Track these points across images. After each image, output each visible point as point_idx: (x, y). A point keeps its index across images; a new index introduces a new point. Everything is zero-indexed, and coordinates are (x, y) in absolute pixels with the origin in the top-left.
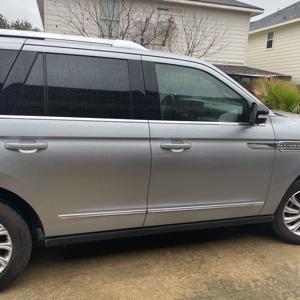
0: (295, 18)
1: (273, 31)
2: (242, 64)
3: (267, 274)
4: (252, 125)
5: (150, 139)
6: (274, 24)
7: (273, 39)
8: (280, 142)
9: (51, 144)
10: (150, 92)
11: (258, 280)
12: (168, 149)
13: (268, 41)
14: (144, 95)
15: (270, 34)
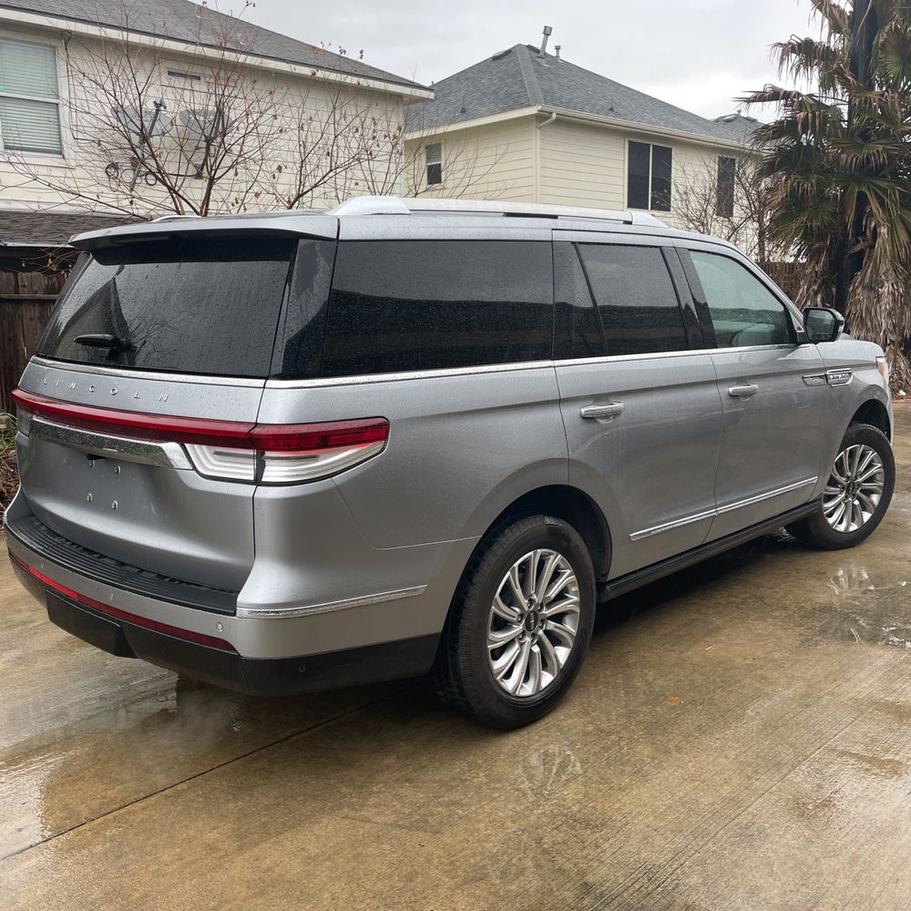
1: (437, 142)
5: (717, 382)
6: (441, 124)
7: (442, 163)
12: (735, 397)
13: (428, 167)
15: (432, 148)
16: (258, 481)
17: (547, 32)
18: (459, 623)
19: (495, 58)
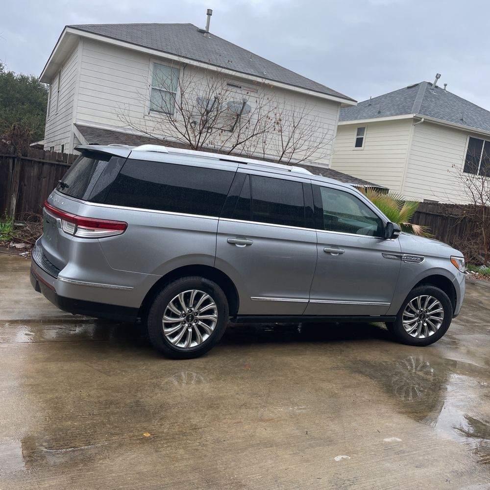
0: (392, 115)
1: (364, 127)
2: (328, 165)
3: (393, 359)
4: (385, 239)
5: (317, 244)
6: (365, 118)
7: (364, 137)
8: (404, 255)
9: (255, 242)
10: (317, 208)
11: (387, 362)
12: (328, 252)
13: (357, 138)
14: (312, 210)
15: (361, 130)
16: (74, 235)
17: (438, 77)
18: (150, 308)
19: (409, 88)
